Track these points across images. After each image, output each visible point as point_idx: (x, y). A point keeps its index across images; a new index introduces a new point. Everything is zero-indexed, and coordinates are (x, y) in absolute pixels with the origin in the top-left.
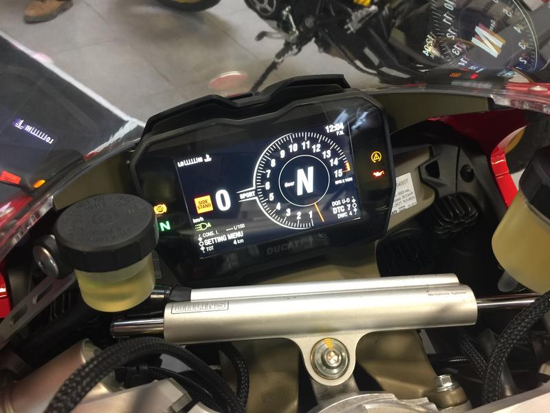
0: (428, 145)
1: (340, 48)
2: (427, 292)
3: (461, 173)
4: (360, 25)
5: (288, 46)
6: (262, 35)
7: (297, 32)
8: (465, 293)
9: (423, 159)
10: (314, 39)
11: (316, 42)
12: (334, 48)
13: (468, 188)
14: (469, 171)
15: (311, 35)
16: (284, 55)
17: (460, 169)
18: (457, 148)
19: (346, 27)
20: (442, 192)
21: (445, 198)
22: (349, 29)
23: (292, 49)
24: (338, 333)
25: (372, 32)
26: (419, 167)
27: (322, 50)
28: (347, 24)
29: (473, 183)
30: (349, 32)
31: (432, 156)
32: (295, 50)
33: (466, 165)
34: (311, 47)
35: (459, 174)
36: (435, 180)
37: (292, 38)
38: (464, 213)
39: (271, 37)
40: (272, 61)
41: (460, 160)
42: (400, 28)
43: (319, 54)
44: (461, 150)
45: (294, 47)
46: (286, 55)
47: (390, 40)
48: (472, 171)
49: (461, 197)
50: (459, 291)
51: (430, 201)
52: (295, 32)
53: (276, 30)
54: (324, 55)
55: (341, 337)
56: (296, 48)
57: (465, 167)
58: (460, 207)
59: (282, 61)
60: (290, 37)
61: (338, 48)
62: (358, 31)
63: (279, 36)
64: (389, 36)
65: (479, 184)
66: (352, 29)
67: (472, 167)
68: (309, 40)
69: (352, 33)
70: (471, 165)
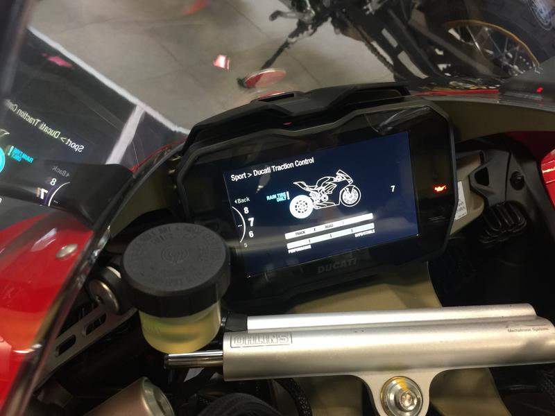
0: (479, 151)
1: (358, 30)
2: (507, 327)
3: (511, 180)
4: (379, 6)
5: (302, 27)
6: (276, 15)
7: (313, 12)
8: (547, 329)
9: (474, 167)
10: (330, 19)
11: (333, 22)
12: (351, 29)
13: (518, 196)
14: (520, 178)
15: (327, 15)
16: (298, 36)
17: (509, 177)
18: (508, 154)
19: (365, 8)
20: (492, 201)
21: (494, 207)
22: (368, 9)
23: (307, 30)
24: (409, 371)
25: (392, 13)
26: (469, 176)
27: (338, 30)
28: (366, 4)
29: (523, 191)
30: (368, 13)
31: (483, 162)
32: (311, 31)
33: (516, 172)
34: (327, 27)
35: (509, 181)
36: (485, 188)
37: (306, 18)
38: (513, 223)
39: (286, 17)
40: (285, 40)
41: (510, 167)
42: (420, 9)
43: (335, 36)
44: (512, 156)
45: (310, 27)
46: (301, 35)
47: (410, 22)
48: (523, 178)
49: (509, 205)
50: (541, 327)
51: (479, 211)
52: (310, 12)
53: (291, 8)
54: (341, 36)
55: (413, 375)
56: (312, 28)
57: (515, 174)
58: (509, 216)
59: (296, 41)
60: (304, 16)
61: (355, 30)
62: (377, 12)
63: (294, 15)
64: (409, 17)
65: (529, 192)
66: (371, 10)
67: (522, 174)
68: (325, 20)
69: (371, 14)
70: (521, 172)
